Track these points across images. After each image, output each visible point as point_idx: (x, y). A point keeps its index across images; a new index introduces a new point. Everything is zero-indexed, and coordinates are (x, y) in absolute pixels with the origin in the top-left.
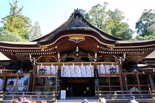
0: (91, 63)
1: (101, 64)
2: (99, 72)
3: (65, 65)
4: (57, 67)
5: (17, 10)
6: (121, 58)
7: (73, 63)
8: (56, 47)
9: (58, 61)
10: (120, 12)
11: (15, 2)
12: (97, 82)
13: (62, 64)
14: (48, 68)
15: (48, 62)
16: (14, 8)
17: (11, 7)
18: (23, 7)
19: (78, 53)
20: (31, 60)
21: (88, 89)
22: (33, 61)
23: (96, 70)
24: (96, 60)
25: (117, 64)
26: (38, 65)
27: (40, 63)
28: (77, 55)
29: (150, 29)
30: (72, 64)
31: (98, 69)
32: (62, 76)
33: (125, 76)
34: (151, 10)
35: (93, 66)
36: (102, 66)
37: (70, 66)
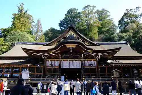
0: (79, 59)
1: (85, 60)
2: (84, 65)
3: (64, 60)
4: (59, 62)
5: (23, 12)
6: (97, 57)
7: (69, 60)
8: (59, 52)
9: (59, 58)
10: (106, 10)
11: (21, 5)
12: (82, 71)
13: (62, 60)
14: (53, 62)
15: (53, 59)
16: (21, 10)
17: (19, 9)
18: (28, 9)
19: (71, 53)
20: (43, 57)
21: (78, 75)
22: (44, 58)
23: (82, 64)
24: (82, 58)
25: (95, 60)
26: (47, 60)
27: (49, 59)
28: (71, 54)
29: (128, 28)
31: (84, 63)
32: (62, 67)
33: (99, 68)
34: (132, 9)
35: (81, 61)
36: (86, 61)
37: (67, 61)
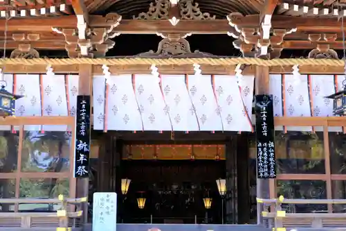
0: (240, 61)
1: (289, 70)
4: (74, 81)
7: (154, 64)
12: (265, 154)
13: (99, 69)
19: (176, 11)
21: (222, 188)
23: (262, 99)
24: (264, 51)
28: (174, 21)
30: (146, 70)
32: (98, 126)
35: (250, 79)
36: (295, 79)
37: (138, 77)
